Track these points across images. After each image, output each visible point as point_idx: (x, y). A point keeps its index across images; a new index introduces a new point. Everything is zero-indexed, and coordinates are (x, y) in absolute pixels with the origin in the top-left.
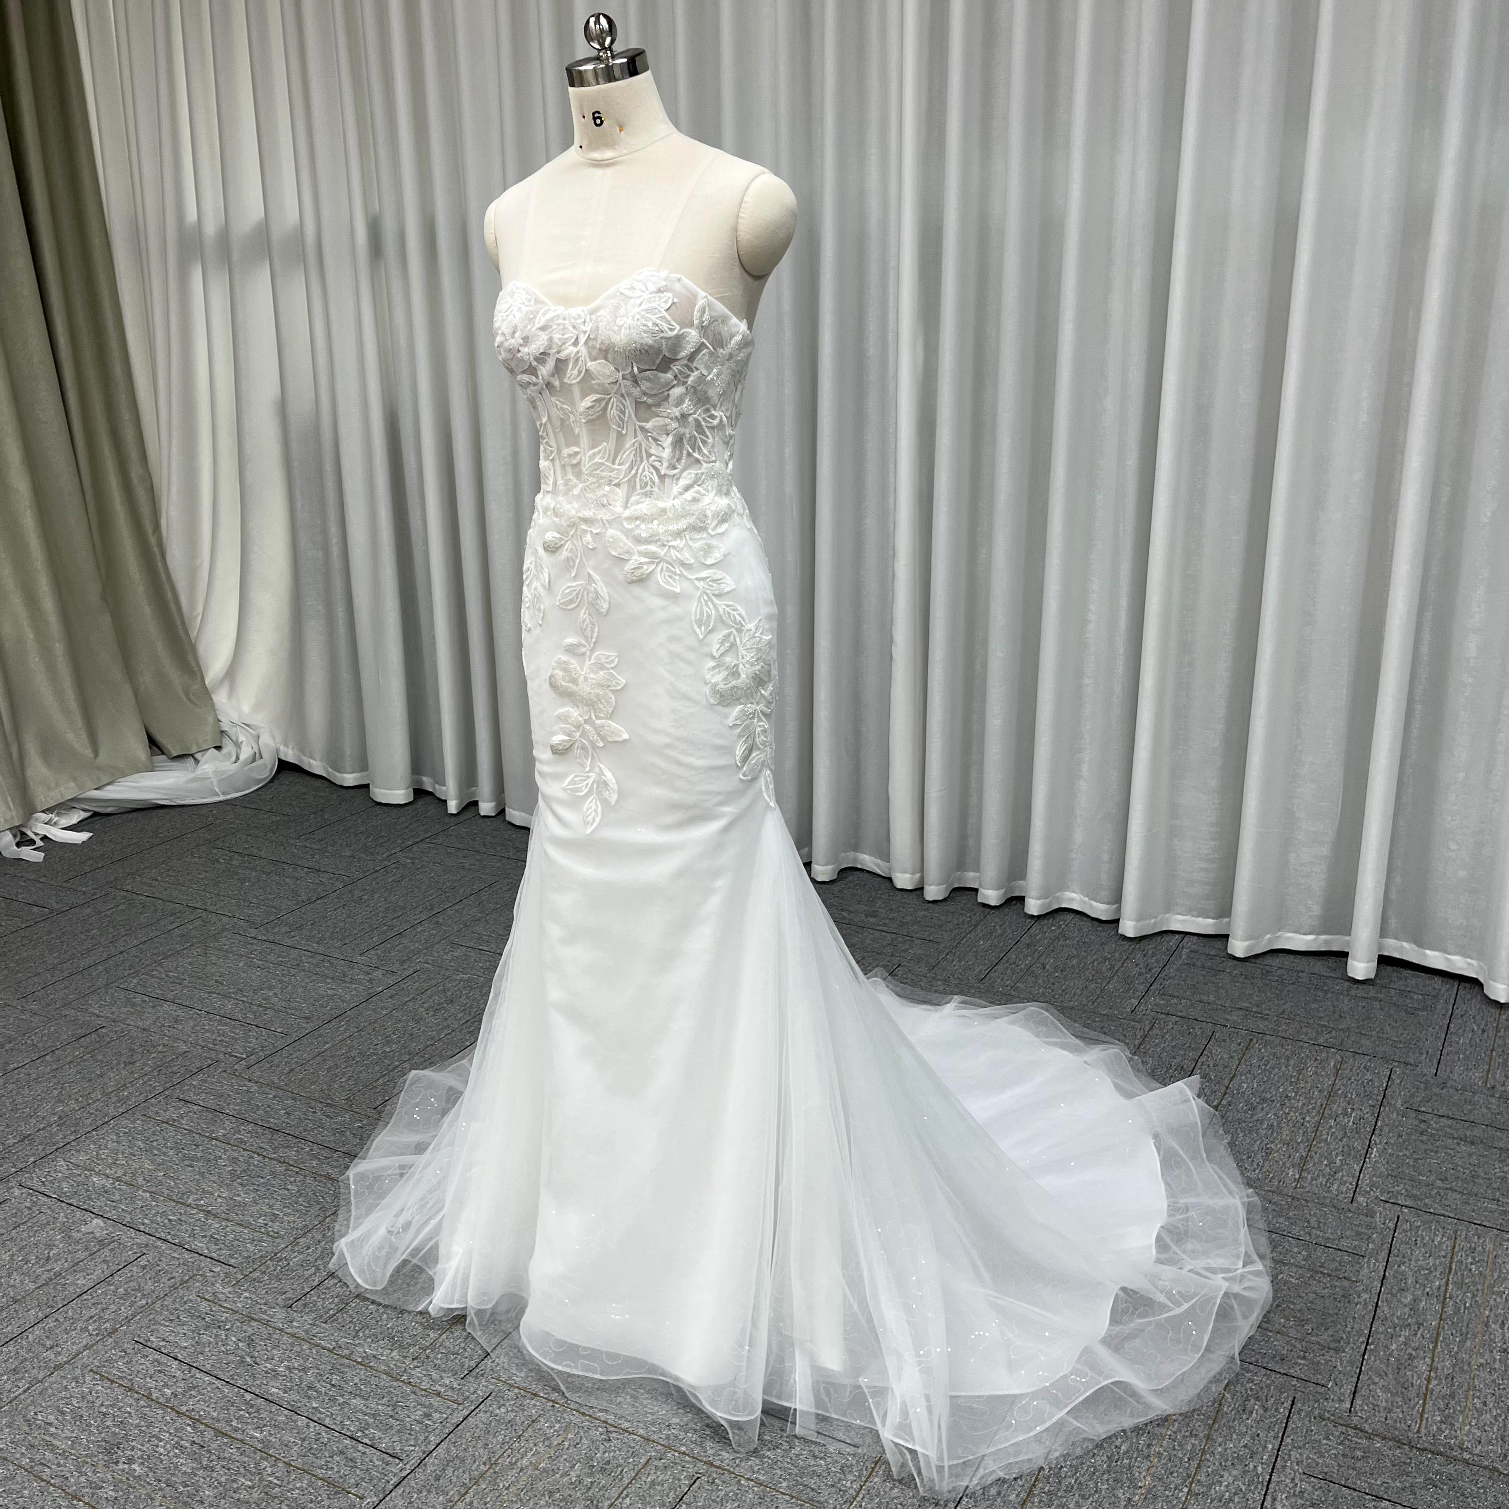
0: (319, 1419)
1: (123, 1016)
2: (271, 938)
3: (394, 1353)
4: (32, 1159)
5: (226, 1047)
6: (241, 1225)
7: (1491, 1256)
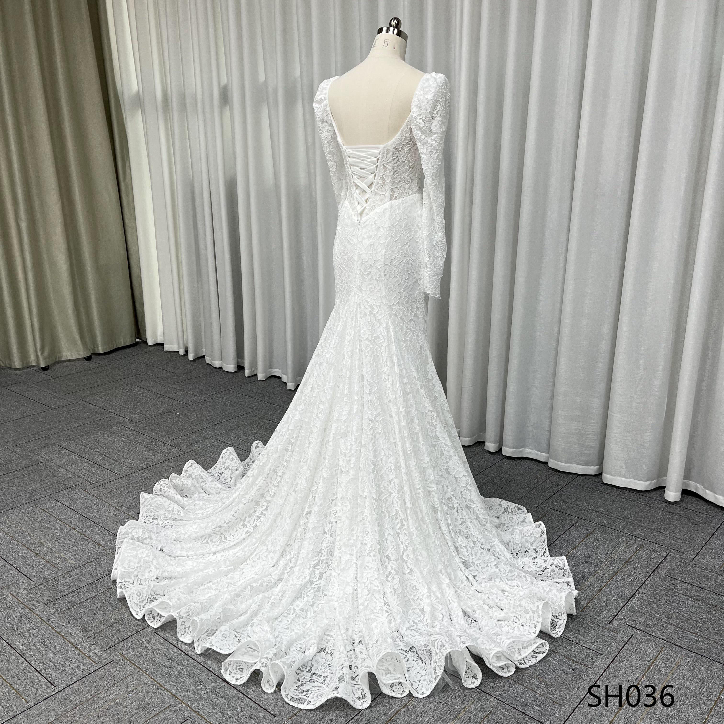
0: (30, 661)
1: (53, 458)
2: (136, 429)
3: (80, 634)
5: (88, 477)
6: (48, 562)
7: (677, 665)
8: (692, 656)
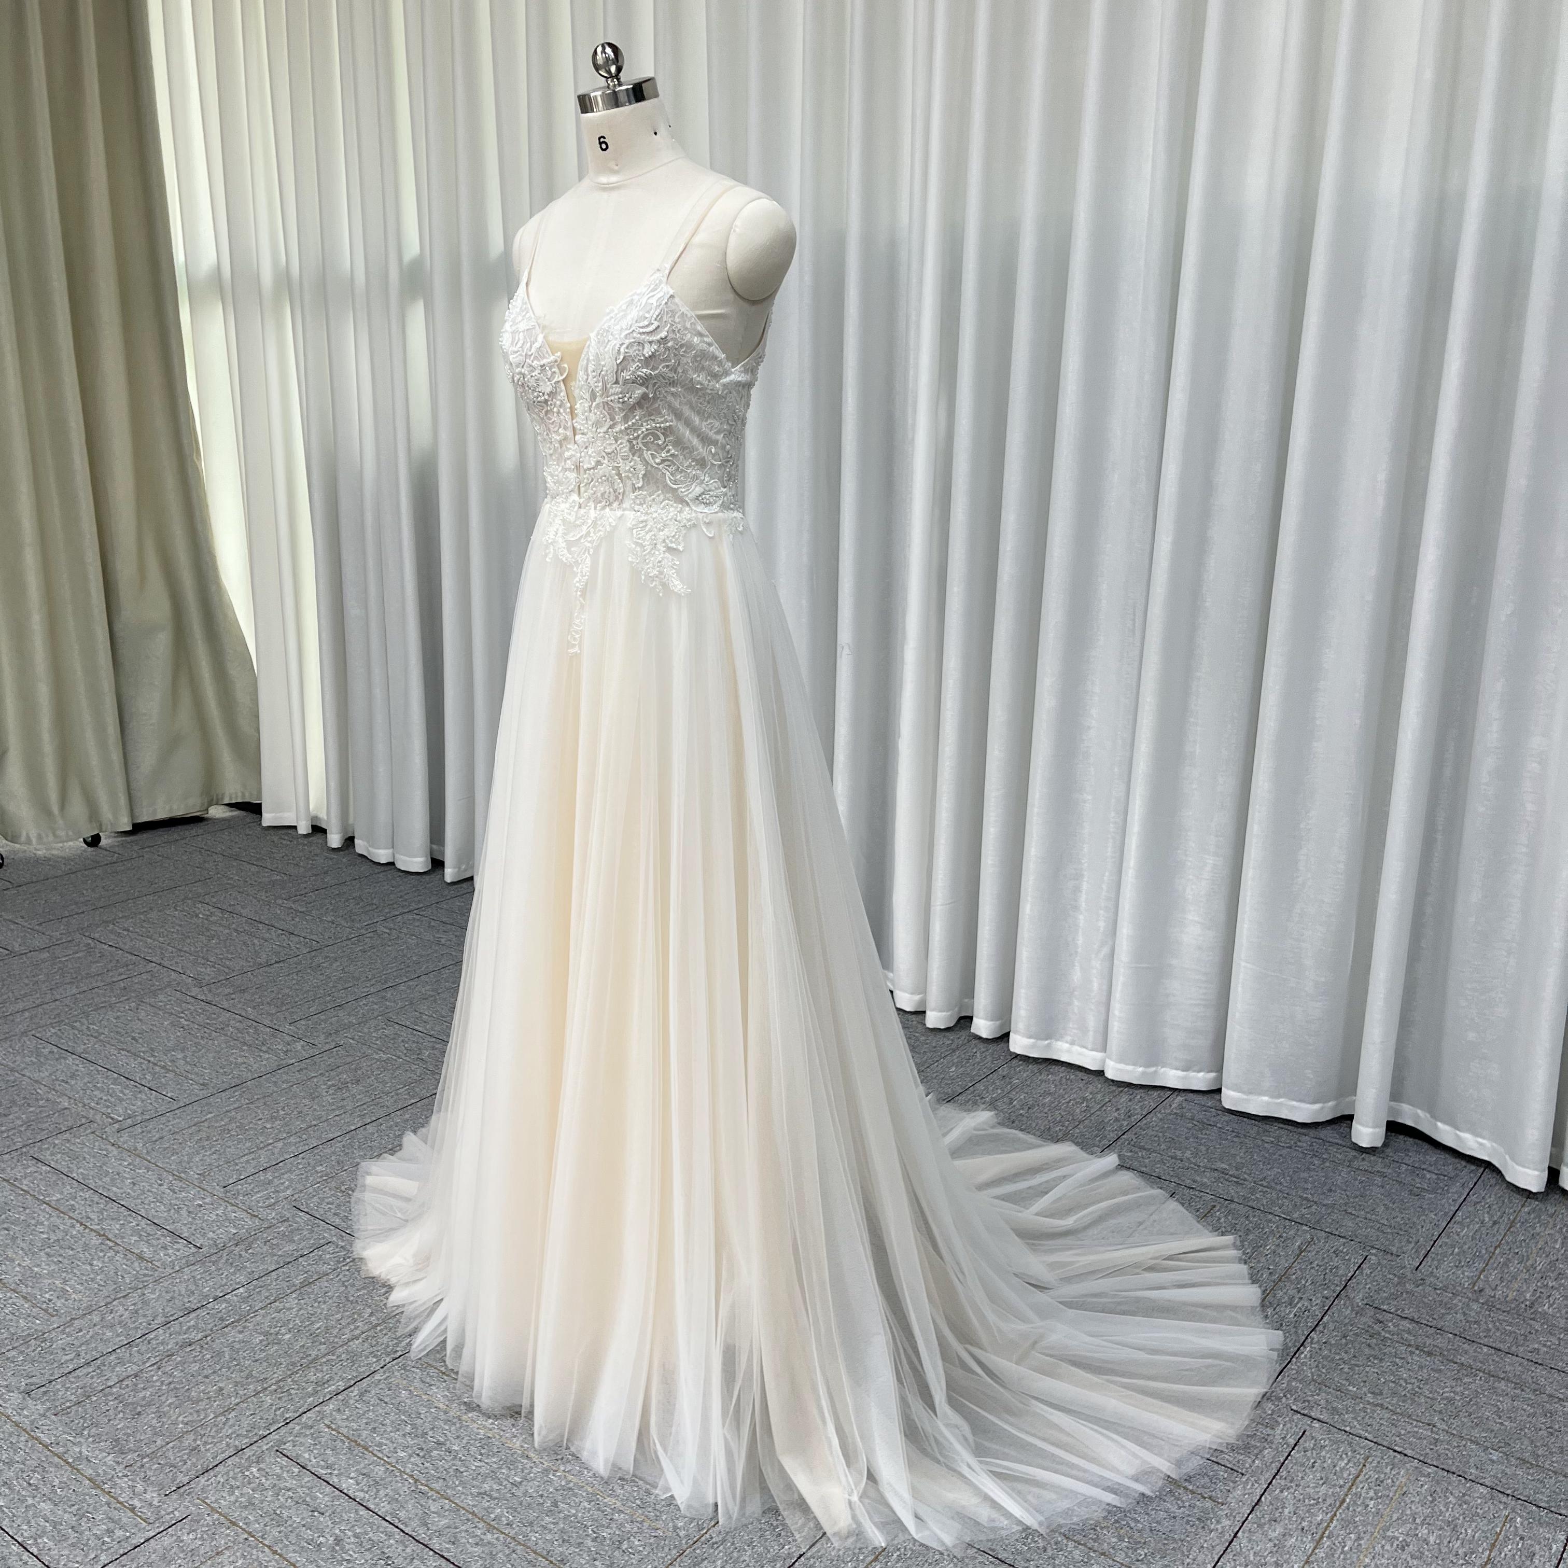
1: (23, 1066)
3: (109, 1458)
5: (108, 1107)
6: (25, 1298)
7: (1399, 1492)
8: (1429, 1474)
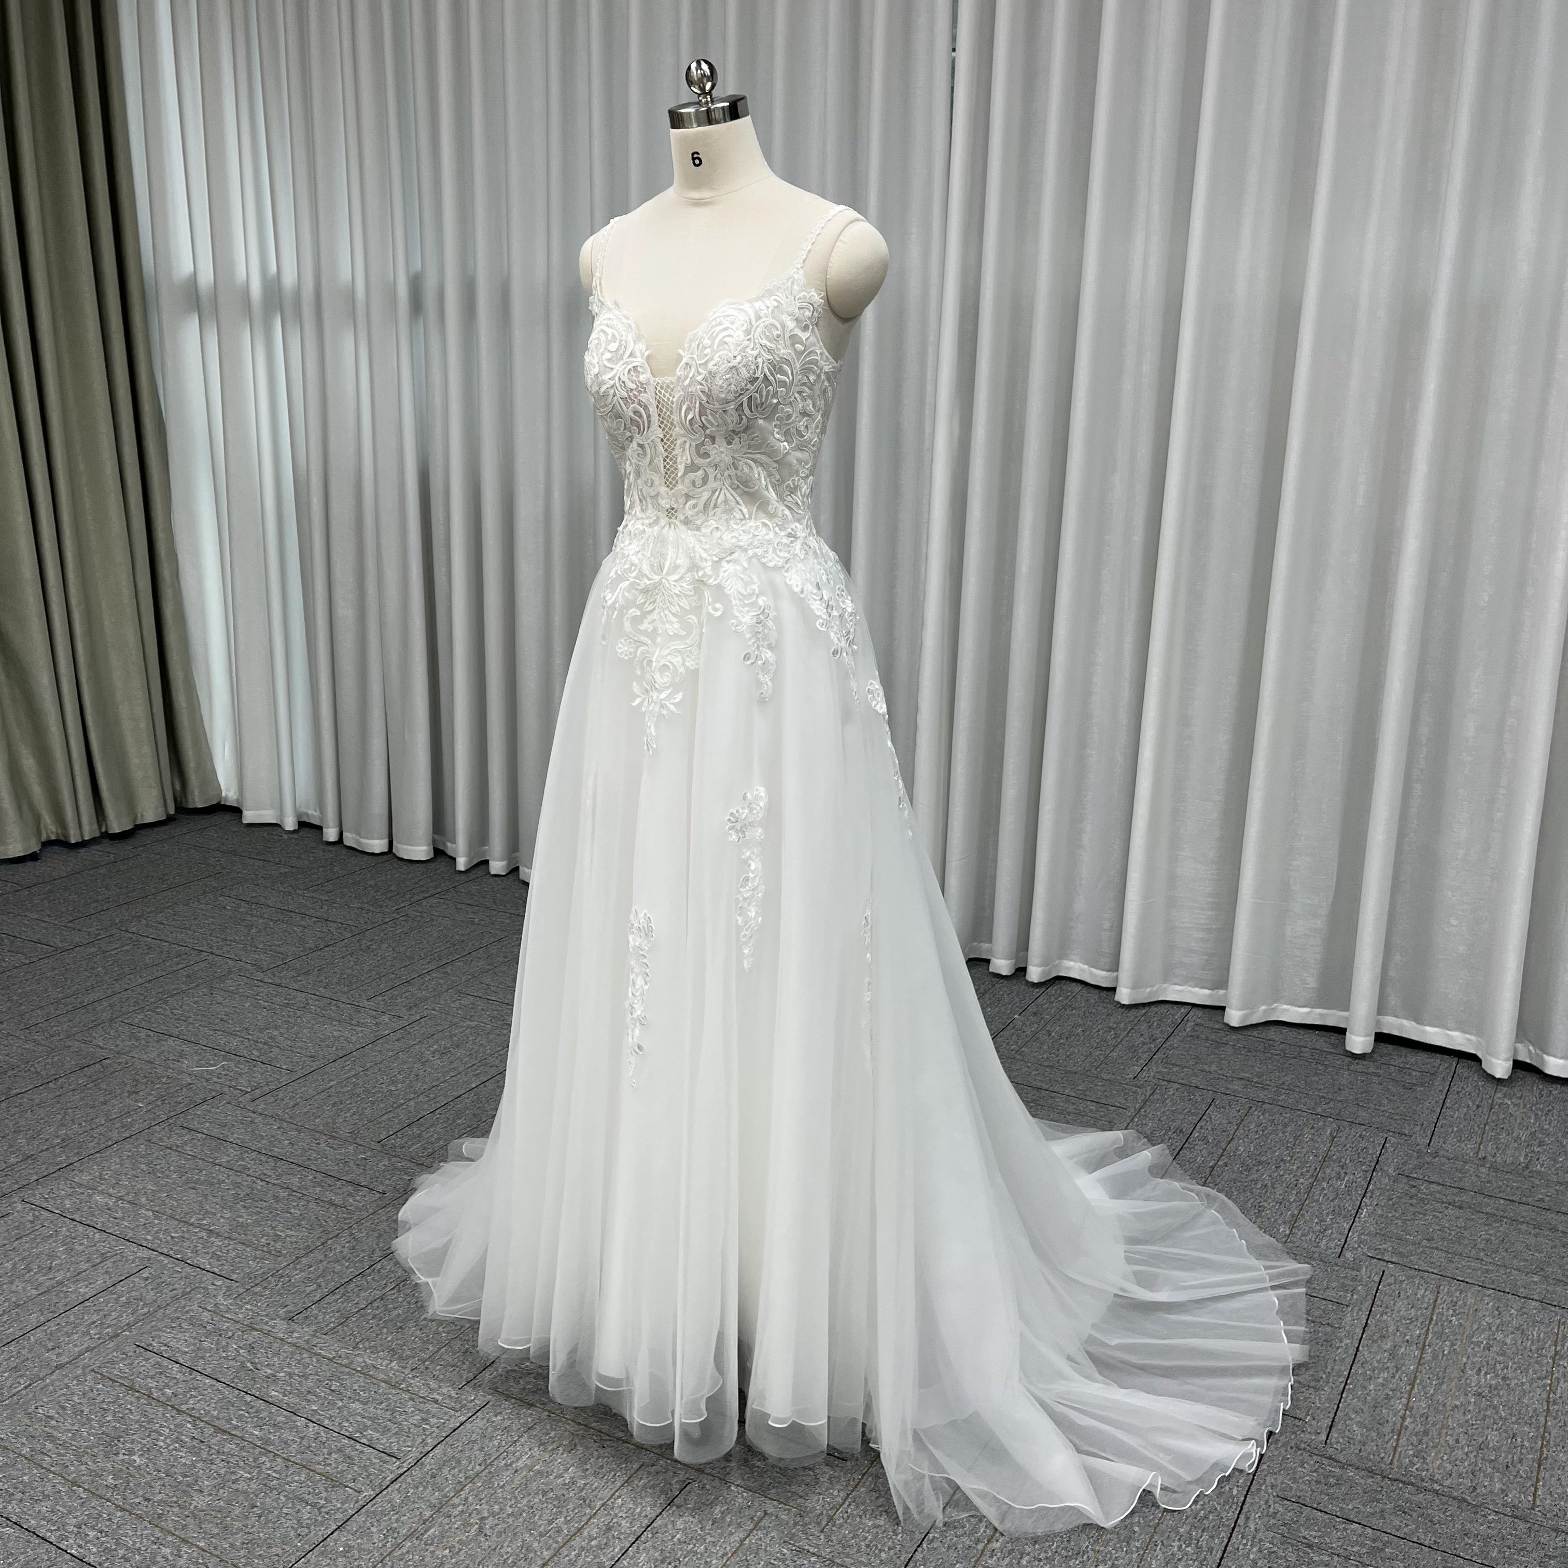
0: (318, 1420)
1: (127, 1048)
2: (278, 982)
3: (394, 1363)
4: (35, 1177)
5: (231, 1080)
6: (243, 1244)
7: (1472, 1309)
8: (1490, 1295)
